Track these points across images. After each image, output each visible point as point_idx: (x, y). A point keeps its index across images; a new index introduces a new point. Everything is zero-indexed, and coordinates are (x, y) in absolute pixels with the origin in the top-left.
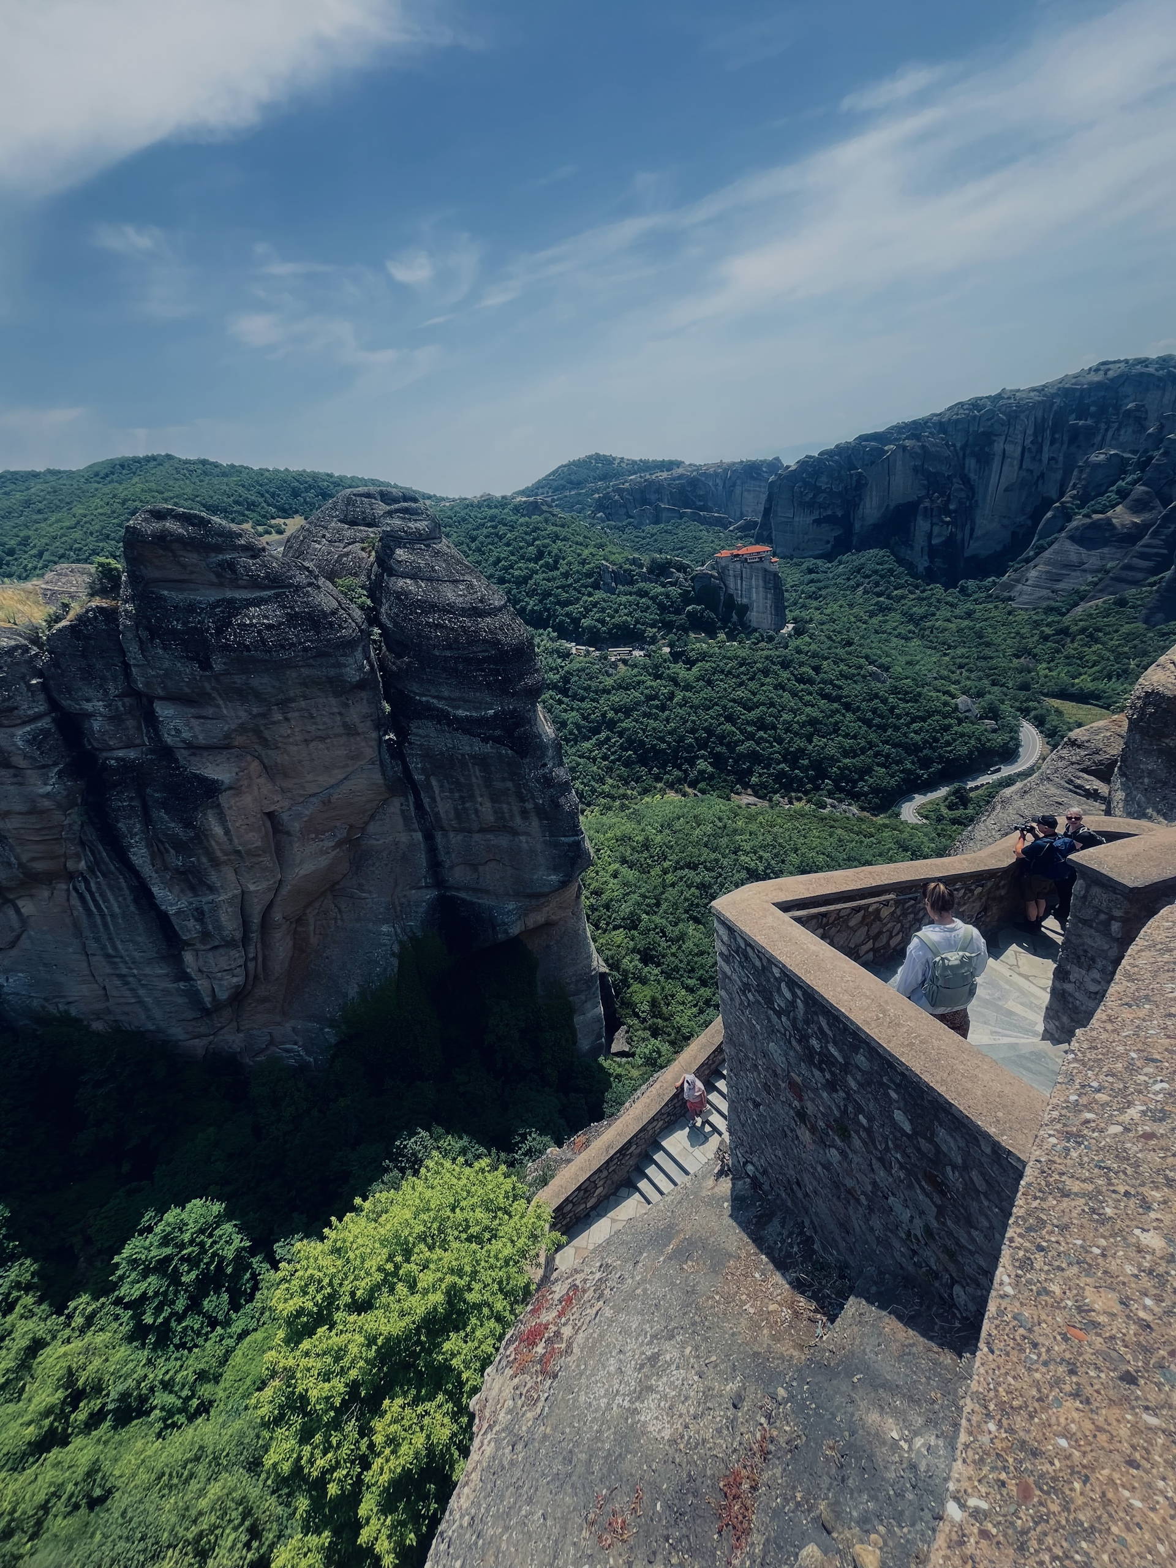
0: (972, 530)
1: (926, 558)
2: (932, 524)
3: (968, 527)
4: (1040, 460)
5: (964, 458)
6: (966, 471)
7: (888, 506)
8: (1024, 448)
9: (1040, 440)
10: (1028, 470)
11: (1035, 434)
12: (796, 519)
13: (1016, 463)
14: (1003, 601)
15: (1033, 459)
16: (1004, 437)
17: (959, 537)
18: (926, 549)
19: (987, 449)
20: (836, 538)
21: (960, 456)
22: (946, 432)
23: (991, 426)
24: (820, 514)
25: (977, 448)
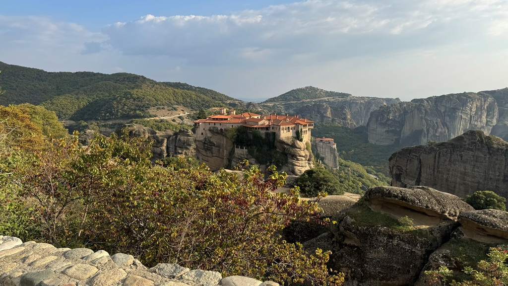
5: (445, 116)
6: (445, 121)
7: (412, 130)
9: (479, 113)
11: (477, 111)
12: (378, 129)
13: (468, 121)
15: (477, 121)
16: (461, 111)
19: (453, 114)
20: (396, 139)
21: (443, 115)
22: (437, 105)
23: (455, 106)
24: (389, 129)
25: (450, 113)
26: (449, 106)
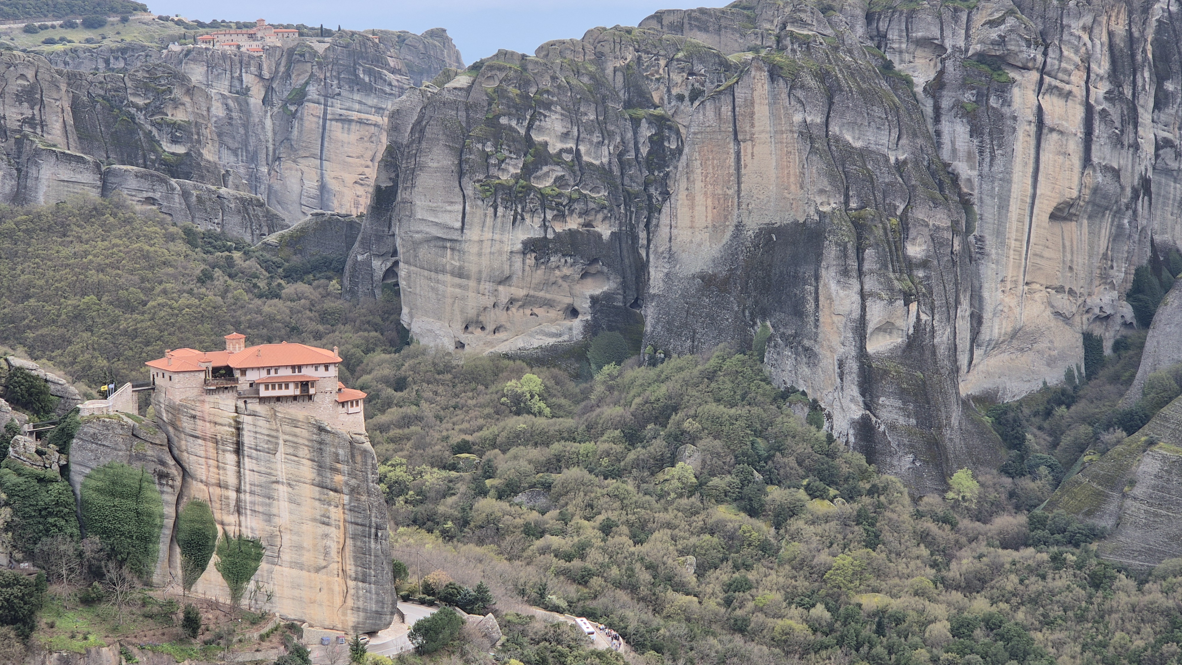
0: (977, 320)
1: (854, 391)
2: (863, 296)
3: (964, 309)
4: (1136, 147)
5: (937, 119)
6: (945, 155)
7: (739, 227)
8: (1089, 109)
9: (1128, 92)
10: (1107, 169)
11: (1114, 75)
12: (473, 234)
13: (1075, 147)
14: (1074, 542)
15: (1117, 142)
16: (1034, 76)
17: (942, 338)
18: (853, 366)
19: (993, 102)
20: (594, 300)
21: (928, 108)
22: (881, 39)
23: (1002, 40)
24: (544, 226)
25: (968, 97)
26: (962, 44)
